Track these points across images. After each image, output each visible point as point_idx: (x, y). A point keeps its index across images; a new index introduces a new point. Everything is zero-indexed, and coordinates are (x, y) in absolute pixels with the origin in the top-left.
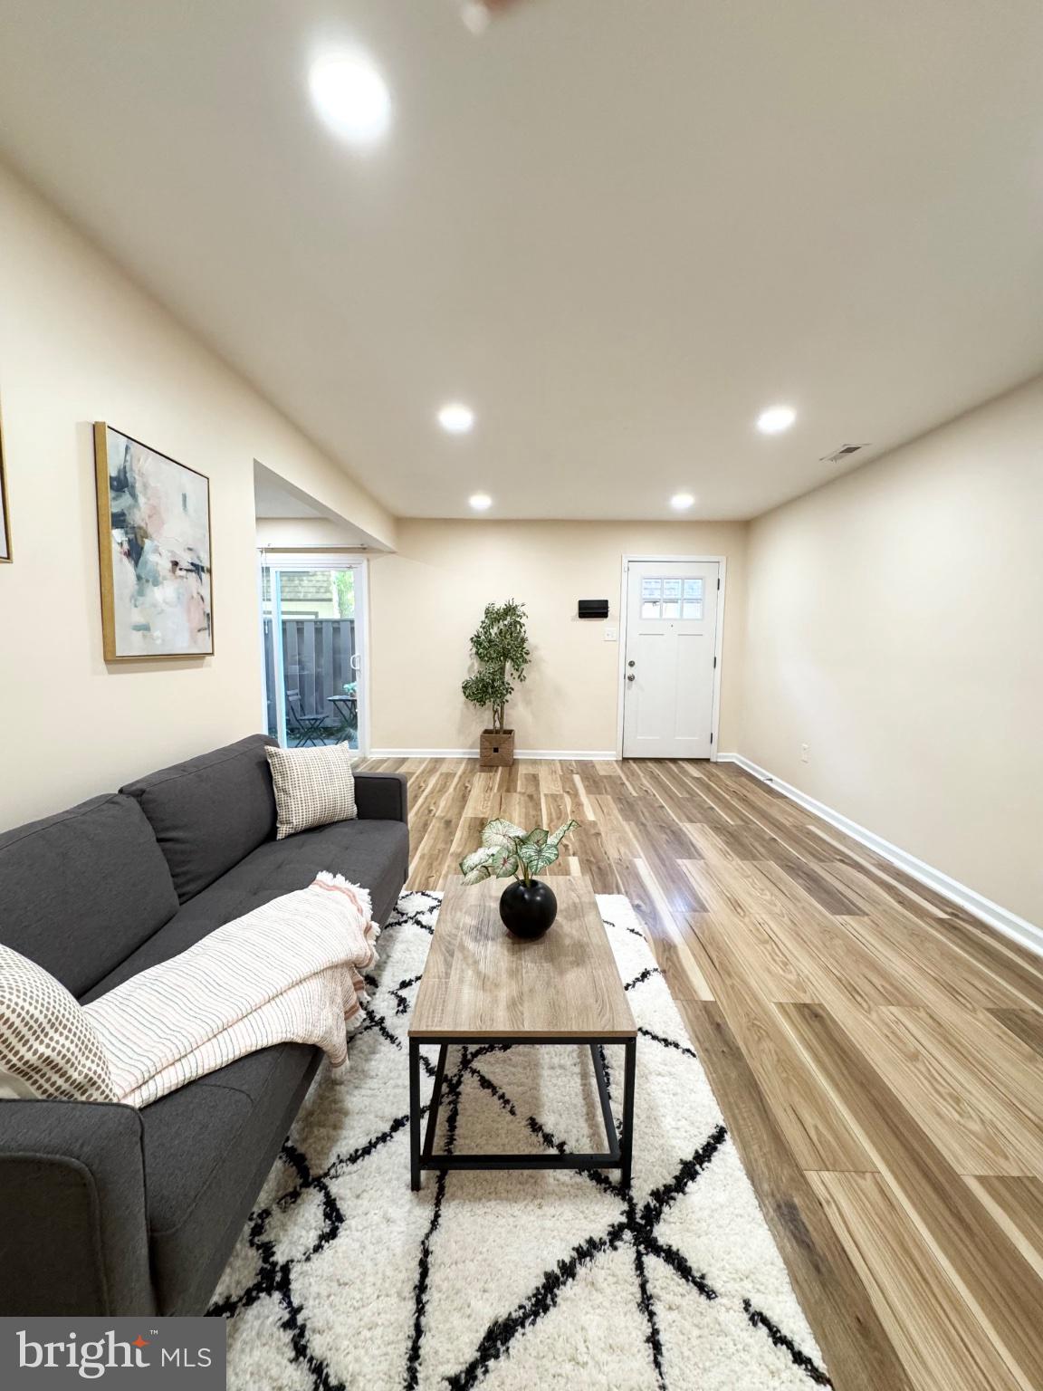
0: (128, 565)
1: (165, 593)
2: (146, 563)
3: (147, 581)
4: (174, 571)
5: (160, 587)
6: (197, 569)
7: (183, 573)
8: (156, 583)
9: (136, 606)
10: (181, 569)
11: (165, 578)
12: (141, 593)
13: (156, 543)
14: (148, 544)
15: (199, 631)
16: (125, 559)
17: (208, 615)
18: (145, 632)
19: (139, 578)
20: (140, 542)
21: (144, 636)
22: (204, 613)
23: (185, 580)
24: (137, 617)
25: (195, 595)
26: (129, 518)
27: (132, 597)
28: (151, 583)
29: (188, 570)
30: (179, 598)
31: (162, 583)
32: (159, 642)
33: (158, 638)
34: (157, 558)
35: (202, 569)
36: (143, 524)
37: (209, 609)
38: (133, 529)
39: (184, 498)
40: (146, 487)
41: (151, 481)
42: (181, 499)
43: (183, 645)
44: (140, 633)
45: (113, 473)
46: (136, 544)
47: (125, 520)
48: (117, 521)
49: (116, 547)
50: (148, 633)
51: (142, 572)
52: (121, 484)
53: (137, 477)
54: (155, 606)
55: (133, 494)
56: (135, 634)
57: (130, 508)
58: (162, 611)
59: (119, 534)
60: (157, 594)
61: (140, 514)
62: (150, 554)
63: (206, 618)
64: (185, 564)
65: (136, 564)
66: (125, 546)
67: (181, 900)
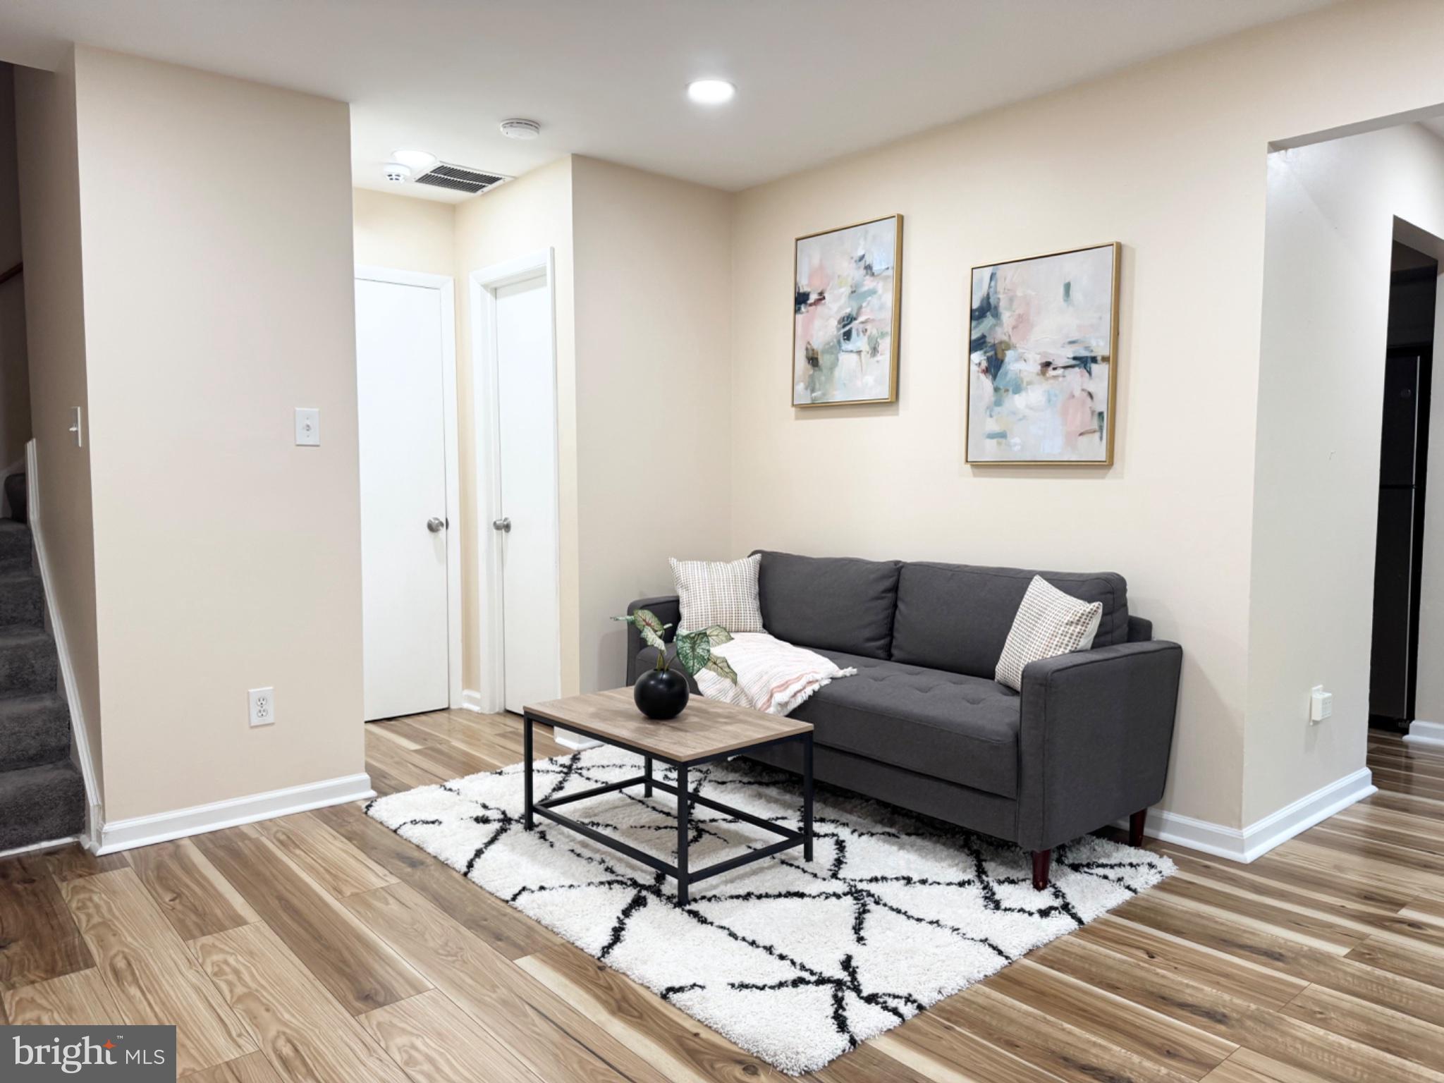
0: (986, 383)
1: (1031, 399)
2: (1006, 374)
3: (1007, 391)
4: (1043, 373)
5: (1023, 394)
6: (1085, 362)
7: (1060, 372)
8: (1018, 389)
9: (991, 416)
10: (1055, 369)
11: (1029, 383)
12: (998, 403)
13: (1021, 350)
14: (1010, 355)
15: (1081, 434)
16: (982, 376)
17: (1101, 414)
18: (1000, 440)
19: (996, 390)
20: (1000, 356)
21: (999, 444)
22: (1093, 412)
23: (1061, 379)
24: (992, 426)
25: (1077, 393)
26: (988, 339)
27: (989, 407)
28: (1011, 392)
29: (1065, 367)
30: (1049, 401)
31: (1026, 389)
32: (1017, 448)
33: (1016, 445)
34: (1020, 364)
35: (1094, 360)
36: (1005, 338)
37: (1103, 407)
38: (994, 347)
39: (1068, 287)
40: (1011, 300)
41: (1019, 293)
42: (1061, 290)
43: (1054, 449)
44: (994, 441)
45: (975, 306)
46: (997, 359)
47: (985, 342)
48: (976, 345)
49: (974, 368)
50: (1003, 441)
51: (1000, 382)
52: (983, 311)
53: (1001, 296)
54: (1014, 413)
55: (996, 315)
56: (988, 441)
57: (992, 328)
58: (1024, 417)
59: (978, 357)
60: (1019, 401)
61: (1002, 331)
62: (1013, 364)
63: (1096, 418)
64: (1063, 355)
65: (995, 377)
66: (984, 364)
67: (889, 657)
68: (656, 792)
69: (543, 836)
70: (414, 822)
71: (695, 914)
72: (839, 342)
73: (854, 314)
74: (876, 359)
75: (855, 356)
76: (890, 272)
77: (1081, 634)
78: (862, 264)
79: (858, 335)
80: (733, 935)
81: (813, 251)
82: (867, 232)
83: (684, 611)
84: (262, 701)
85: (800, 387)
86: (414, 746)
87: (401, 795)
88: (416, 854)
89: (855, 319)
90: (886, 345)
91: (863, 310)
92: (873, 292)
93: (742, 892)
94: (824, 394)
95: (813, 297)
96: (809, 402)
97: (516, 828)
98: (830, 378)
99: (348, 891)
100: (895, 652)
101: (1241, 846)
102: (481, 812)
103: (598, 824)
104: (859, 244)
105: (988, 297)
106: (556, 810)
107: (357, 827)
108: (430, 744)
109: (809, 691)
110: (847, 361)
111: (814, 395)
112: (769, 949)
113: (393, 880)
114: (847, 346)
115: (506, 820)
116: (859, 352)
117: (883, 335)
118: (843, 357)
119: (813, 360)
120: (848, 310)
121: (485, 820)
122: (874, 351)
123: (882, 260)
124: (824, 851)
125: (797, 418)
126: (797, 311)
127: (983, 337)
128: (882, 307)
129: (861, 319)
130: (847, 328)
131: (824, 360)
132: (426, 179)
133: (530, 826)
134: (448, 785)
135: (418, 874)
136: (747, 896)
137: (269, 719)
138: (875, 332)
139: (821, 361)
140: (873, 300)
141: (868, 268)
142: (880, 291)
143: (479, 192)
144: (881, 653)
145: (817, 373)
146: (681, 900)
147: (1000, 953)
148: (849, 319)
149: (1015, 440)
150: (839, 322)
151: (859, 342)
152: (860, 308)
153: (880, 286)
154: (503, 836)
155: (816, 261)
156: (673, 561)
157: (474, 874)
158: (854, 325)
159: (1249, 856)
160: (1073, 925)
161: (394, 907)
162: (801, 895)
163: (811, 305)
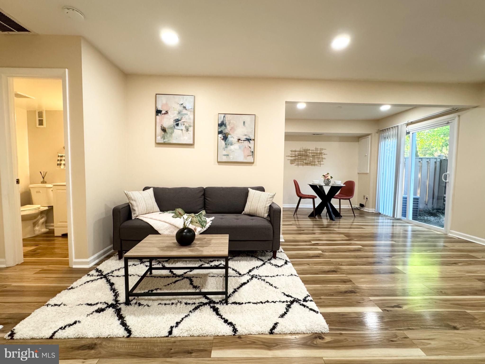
0: (223, 142)
1: (235, 147)
2: (228, 141)
3: (229, 144)
4: (238, 141)
5: (233, 146)
6: (249, 140)
7: (242, 141)
8: (232, 144)
9: (224, 150)
10: (241, 141)
11: (235, 143)
12: (226, 147)
13: (232, 135)
14: (229, 136)
15: (248, 156)
16: (222, 141)
17: (252, 152)
18: (227, 156)
19: (226, 144)
20: (226, 136)
21: (227, 157)
22: (251, 151)
23: (243, 143)
24: (225, 153)
25: (247, 147)
26: (223, 132)
27: (223, 148)
28: (230, 145)
29: (244, 141)
30: (240, 148)
31: (234, 145)
33: (231, 157)
34: (232, 138)
35: (251, 140)
36: (228, 132)
37: (253, 150)
38: (225, 134)
39: (244, 122)
40: (229, 123)
41: (231, 122)
42: (243, 123)
43: (241, 159)
44: (226, 156)
45: (219, 123)
46: (226, 137)
47: (222, 132)
48: (220, 133)
49: (219, 138)
50: (228, 157)
52: (222, 124)
53: (227, 122)
54: (231, 150)
55: (225, 126)
56: (224, 156)
57: (224, 129)
58: (234, 151)
59: (220, 135)
60: (232, 147)
61: (227, 130)
62: (230, 138)
63: (251, 153)
64: (243, 138)
65: (225, 141)
66: (222, 138)
71: (235, 303)
72: (174, 126)
73: (180, 119)
74: (188, 132)
75: (181, 131)
76: (191, 110)
78: (182, 106)
79: (181, 125)
80: (254, 303)
81: (162, 99)
82: (183, 98)
85: (158, 137)
89: (180, 121)
90: (191, 129)
91: (183, 119)
92: (187, 114)
94: (169, 140)
95: (163, 112)
96: (163, 142)
97: (122, 307)
98: (171, 136)
102: (92, 308)
104: (181, 100)
105: (223, 121)
110: (177, 132)
111: (164, 140)
112: (268, 302)
114: (177, 128)
115: (111, 305)
116: (182, 130)
117: (190, 126)
118: (175, 131)
119: (164, 130)
120: (177, 118)
121: (101, 310)
122: (187, 130)
123: (188, 106)
125: (155, 147)
126: (157, 115)
127: (222, 131)
128: (190, 119)
129: (182, 121)
130: (177, 123)
131: (169, 131)
134: (51, 303)
135: (102, 351)
138: (187, 125)
139: (167, 131)
140: (187, 116)
141: (184, 107)
142: (189, 114)
145: (166, 134)
146: (225, 302)
148: (177, 121)
150: (174, 121)
151: (182, 127)
152: (182, 118)
153: (189, 113)
154: (122, 313)
155: (164, 102)
156: (126, 192)
158: (180, 122)
163: (162, 114)
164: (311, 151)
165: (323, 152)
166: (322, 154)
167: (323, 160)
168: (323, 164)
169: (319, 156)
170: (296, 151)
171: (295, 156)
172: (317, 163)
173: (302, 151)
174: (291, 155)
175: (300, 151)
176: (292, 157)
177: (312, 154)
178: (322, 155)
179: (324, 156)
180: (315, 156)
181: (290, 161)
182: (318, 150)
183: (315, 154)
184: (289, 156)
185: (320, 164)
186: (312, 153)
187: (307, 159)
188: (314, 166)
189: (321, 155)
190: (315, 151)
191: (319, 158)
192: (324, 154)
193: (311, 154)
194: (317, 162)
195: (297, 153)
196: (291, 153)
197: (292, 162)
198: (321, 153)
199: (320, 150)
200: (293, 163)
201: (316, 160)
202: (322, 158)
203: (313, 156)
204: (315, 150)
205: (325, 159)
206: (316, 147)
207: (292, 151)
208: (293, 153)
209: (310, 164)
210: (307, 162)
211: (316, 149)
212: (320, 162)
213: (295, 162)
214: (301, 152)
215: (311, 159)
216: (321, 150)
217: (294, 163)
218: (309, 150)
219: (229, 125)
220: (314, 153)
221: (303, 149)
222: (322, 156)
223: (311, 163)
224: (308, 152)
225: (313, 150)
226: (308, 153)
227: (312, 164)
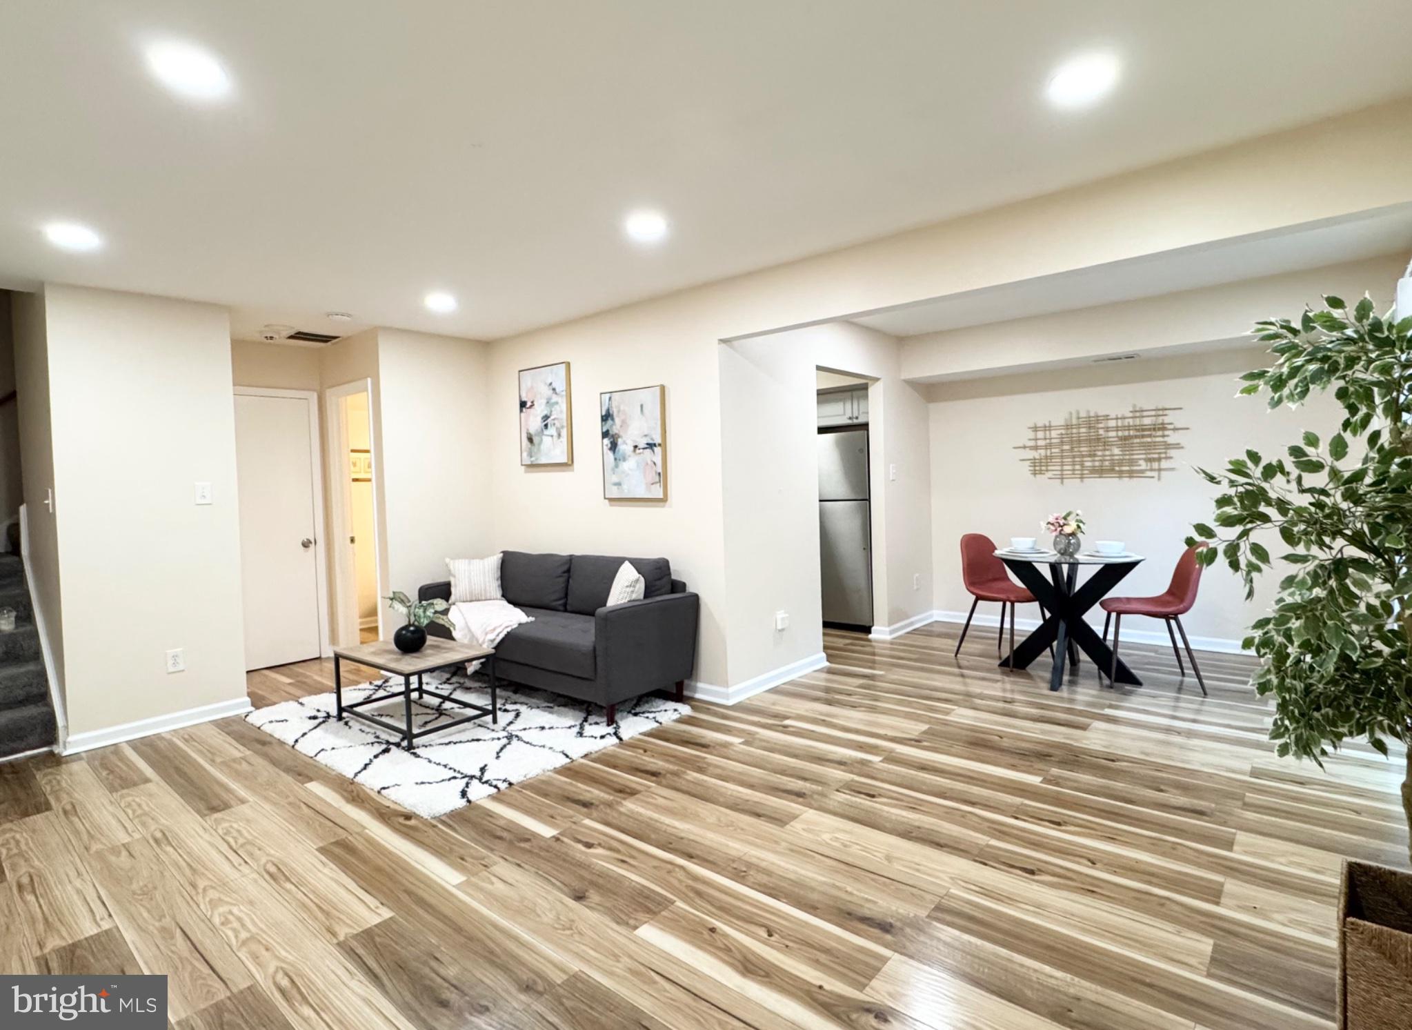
0: (610, 454)
1: (630, 465)
2: (619, 451)
3: (620, 460)
4: (634, 451)
5: (627, 462)
6: (651, 446)
7: (641, 451)
8: (624, 460)
9: (614, 474)
10: (639, 449)
11: (629, 456)
12: (617, 466)
13: (624, 439)
14: (620, 441)
15: (653, 484)
16: (609, 452)
17: (660, 474)
19: (615, 459)
20: (615, 441)
21: (618, 488)
22: (657, 473)
23: (642, 454)
24: (615, 479)
25: (649, 462)
26: (610, 432)
27: (612, 469)
28: (622, 461)
29: (643, 449)
30: (638, 466)
31: (628, 460)
32: (626, 491)
33: (625, 489)
34: (625, 447)
35: (655, 445)
36: (617, 432)
37: (660, 470)
38: (613, 436)
39: (642, 406)
40: (619, 412)
41: (622, 408)
42: (639, 408)
43: (641, 493)
44: (616, 487)
45: (603, 414)
46: (614, 443)
47: (608, 434)
48: (605, 435)
49: (604, 446)
50: (620, 487)
51: (618, 456)
52: (607, 417)
53: (615, 409)
54: (624, 472)
55: (613, 419)
56: (613, 487)
57: (611, 426)
58: (628, 474)
59: (606, 441)
60: (625, 466)
61: (616, 428)
62: (621, 446)
63: (658, 476)
64: (642, 445)
65: (614, 452)
66: (609, 445)
67: (566, 611)
68: (425, 696)
69: (346, 723)
70: (271, 722)
71: (414, 754)
72: (542, 430)
73: (549, 415)
74: (561, 440)
75: (551, 439)
76: (564, 393)
77: (632, 592)
78: (551, 387)
79: (551, 426)
80: (430, 761)
81: (527, 378)
82: (552, 370)
83: (453, 590)
84: (175, 657)
85: (525, 454)
86: (288, 681)
87: (270, 708)
88: (268, 739)
89: (549, 418)
90: (564, 432)
91: (553, 413)
92: (557, 403)
93: (447, 741)
94: (536, 459)
95: (529, 404)
96: (530, 463)
97: (332, 720)
98: (539, 449)
99: (218, 760)
100: (569, 608)
101: (727, 696)
102: (314, 713)
103: (382, 715)
104: (548, 375)
105: (608, 409)
106: (355, 709)
107: (235, 727)
108: (299, 679)
109: (505, 632)
110: (547, 441)
111: (532, 459)
112: (445, 766)
113: (248, 753)
114: (546, 432)
115: (328, 716)
116: (552, 436)
117: (563, 427)
118: (545, 438)
119: (530, 440)
120: (545, 413)
121: (315, 718)
122: (559, 435)
123: (560, 386)
124: (503, 719)
125: (526, 472)
126: (521, 411)
127: (608, 430)
128: (561, 412)
129: (552, 417)
130: (546, 423)
131: (536, 440)
132: (291, 337)
133: (340, 718)
134: (300, 700)
135: (266, 749)
136: (450, 743)
137: (181, 667)
138: (559, 425)
139: (534, 441)
140: (557, 407)
141: (554, 389)
142: (561, 403)
143: (329, 343)
144: (561, 608)
145: (532, 447)
146: (410, 748)
147: (567, 756)
148: (546, 417)
149: (625, 487)
150: (542, 419)
151: (552, 431)
152: (551, 411)
153: (561, 400)
154: (323, 725)
155: (529, 384)
156: (447, 560)
157: (296, 747)
158: (549, 420)
159: (730, 703)
160: (617, 741)
161: (245, 765)
162: (478, 740)
163: (528, 408)
164: (1112, 423)
165: (1167, 420)
166: (1164, 429)
167: (1172, 453)
168: (1172, 469)
169: (1150, 436)
170: (1047, 428)
171: (1049, 446)
172: (1143, 465)
173: (1079, 426)
174: (1032, 443)
175: (1068, 426)
176: (1036, 448)
177: (1120, 434)
178: (1166, 433)
179: (1172, 438)
180: (1130, 437)
181: (1028, 463)
182: (1145, 414)
183: (1132, 433)
184: (1025, 447)
185: (1160, 470)
186: (1117, 429)
187: (1100, 453)
188: (1130, 477)
189: (1160, 433)
190: (1131, 421)
191: (1149, 447)
192: (1175, 429)
193: (1113, 434)
194: (1142, 462)
195: (1054, 434)
196: (1031, 435)
197: (1038, 467)
198: (1163, 427)
199: (1153, 413)
200: (1041, 472)
201: (1139, 455)
202: (1168, 446)
203: (1121, 439)
204: (1131, 415)
205: (1177, 446)
206: (1134, 406)
207: (1035, 429)
208: (1040, 434)
209: (1112, 470)
210: (1097, 464)
211: (1138, 412)
212: (1159, 459)
213: (1050, 468)
214: (1069, 432)
215: (1116, 451)
216: (1161, 413)
217: (1047, 470)
218: (1107, 418)
219: (618, 416)
220: (1129, 428)
221: (1079, 418)
222: (1166, 439)
223: (1117, 468)
224: (1101, 425)
225: (1124, 418)
226: (1101, 432)
227: (1121, 472)
